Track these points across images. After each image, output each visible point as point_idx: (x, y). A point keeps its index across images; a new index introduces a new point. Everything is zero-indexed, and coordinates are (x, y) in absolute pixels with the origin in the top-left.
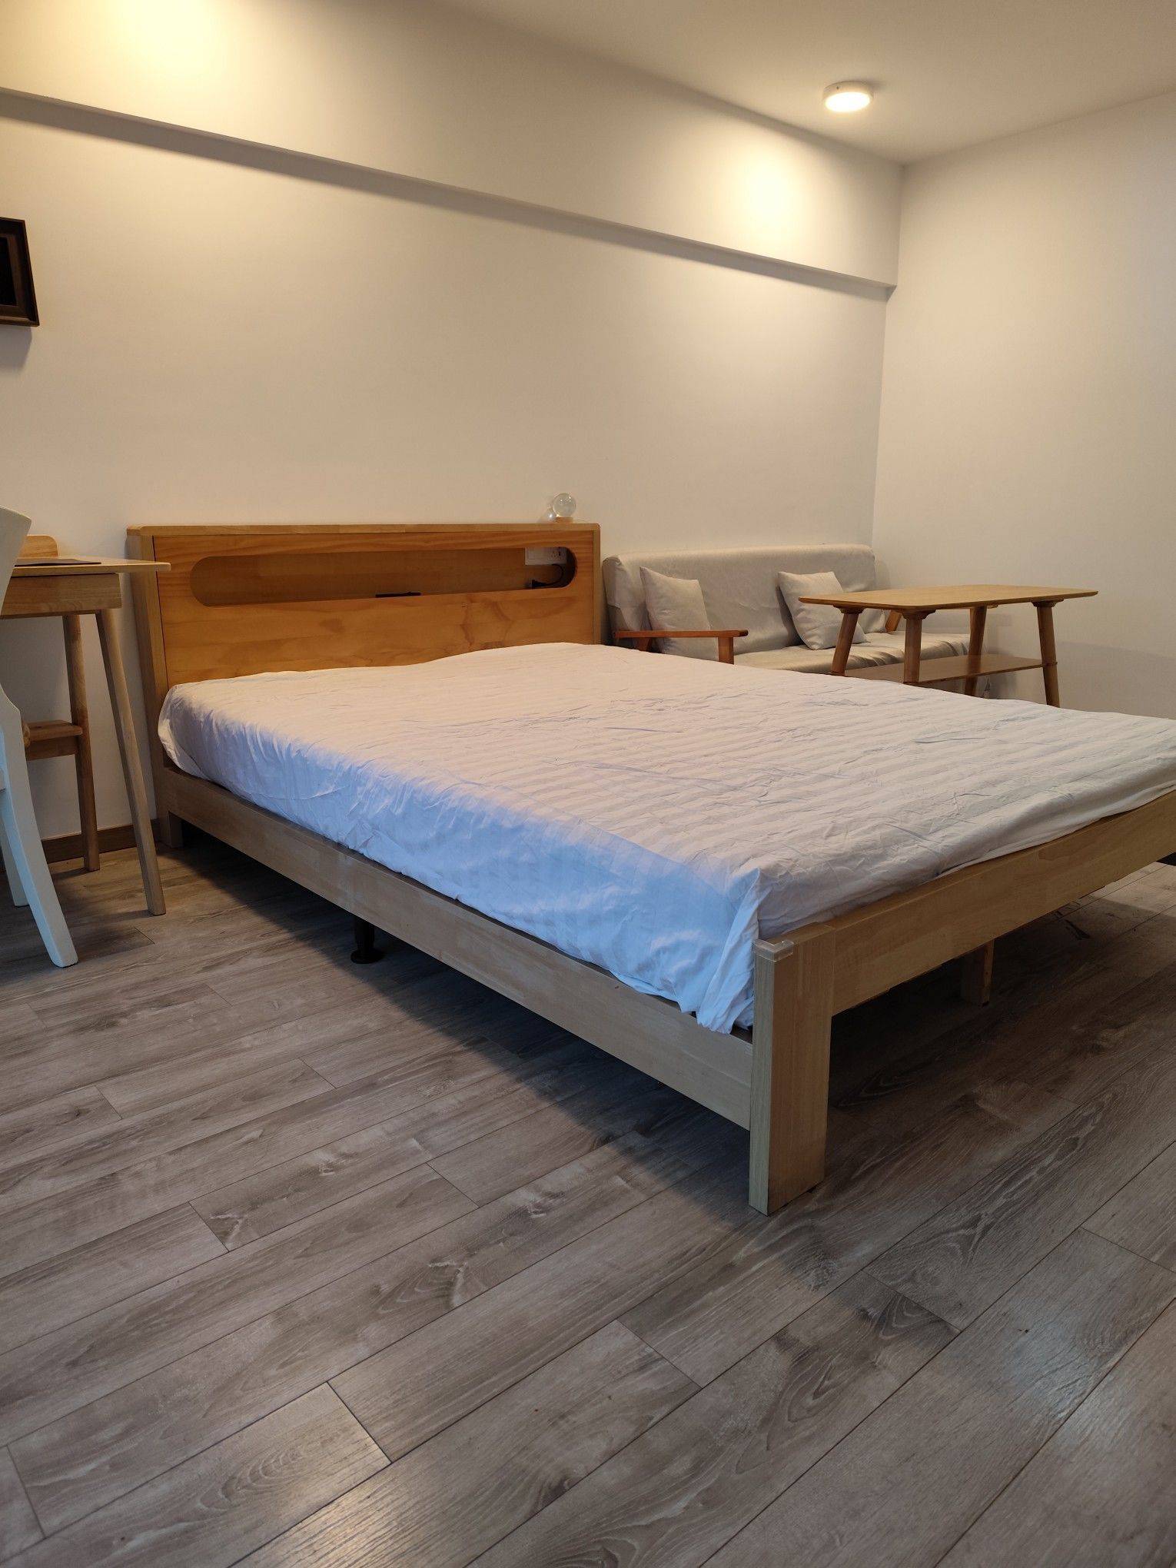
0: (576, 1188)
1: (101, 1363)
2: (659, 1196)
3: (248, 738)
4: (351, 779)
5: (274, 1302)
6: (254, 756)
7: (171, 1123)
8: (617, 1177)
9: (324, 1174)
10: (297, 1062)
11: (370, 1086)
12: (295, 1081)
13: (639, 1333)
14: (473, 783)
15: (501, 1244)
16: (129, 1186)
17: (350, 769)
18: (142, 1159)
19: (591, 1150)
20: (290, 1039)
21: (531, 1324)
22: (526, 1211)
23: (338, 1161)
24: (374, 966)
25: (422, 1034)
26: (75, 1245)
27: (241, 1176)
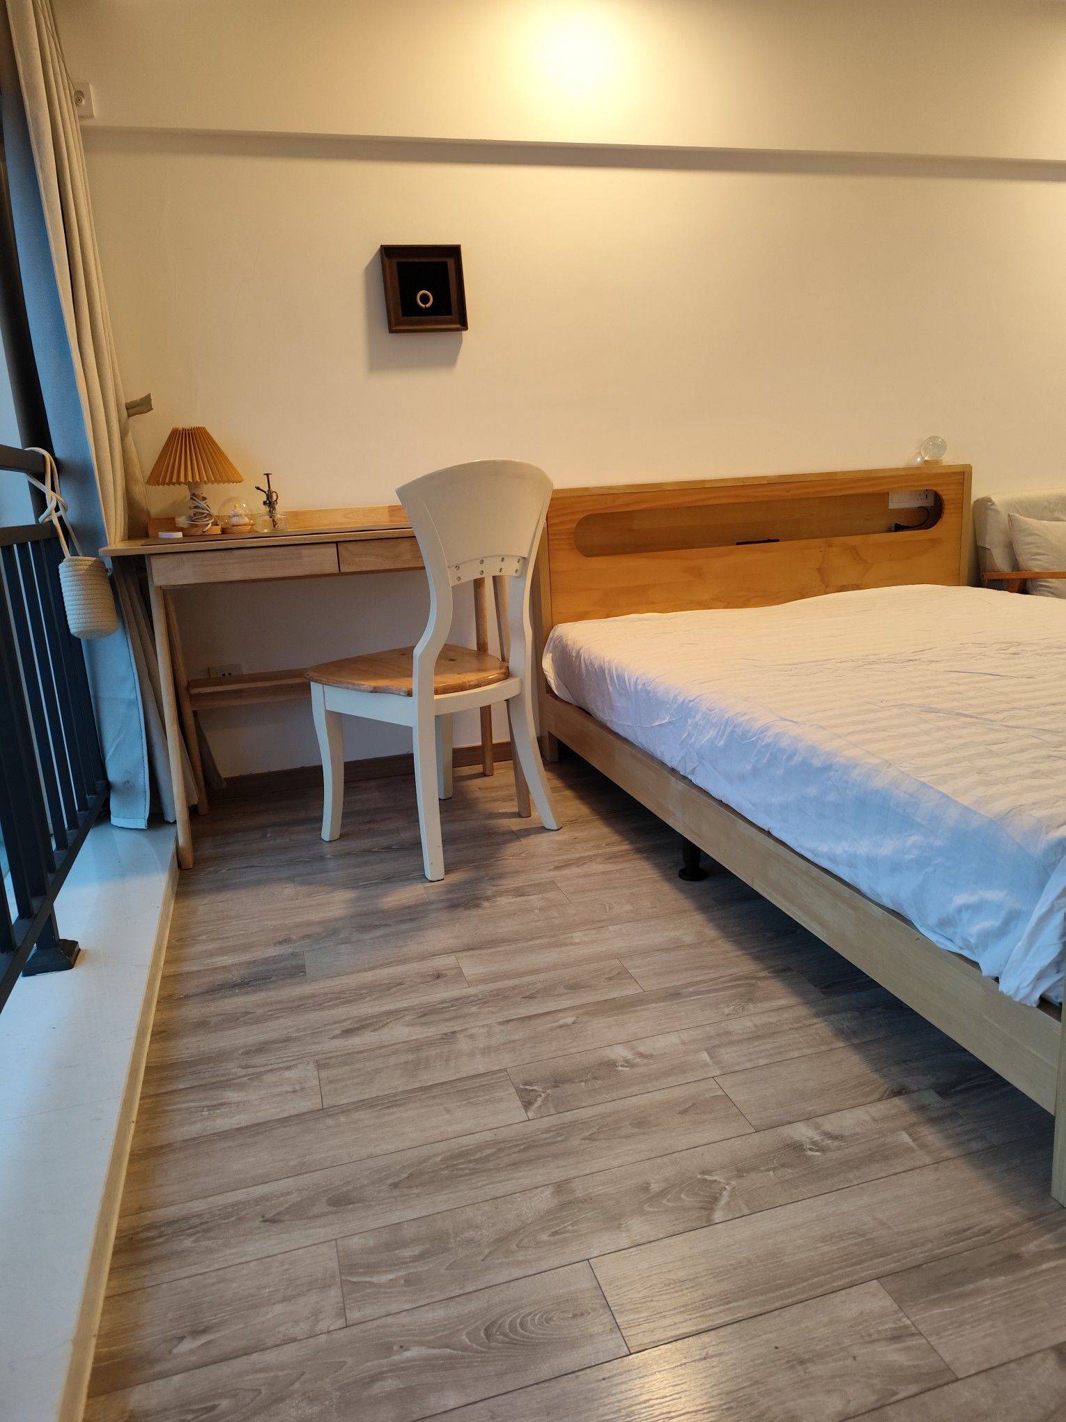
0: (857, 1134)
1: (416, 1191)
2: (945, 1163)
3: (606, 672)
4: (685, 710)
5: (558, 1175)
6: (610, 687)
7: (506, 997)
8: (904, 1132)
9: (620, 1068)
10: (615, 962)
11: (674, 995)
12: (610, 979)
13: (899, 1299)
14: (790, 721)
15: (771, 1173)
16: (463, 1044)
17: (683, 702)
18: (478, 1023)
19: (880, 1100)
20: (615, 940)
21: (787, 1260)
22: (802, 1145)
23: (634, 1059)
24: (697, 884)
25: (731, 955)
26: (416, 1085)
27: (551, 1055)
